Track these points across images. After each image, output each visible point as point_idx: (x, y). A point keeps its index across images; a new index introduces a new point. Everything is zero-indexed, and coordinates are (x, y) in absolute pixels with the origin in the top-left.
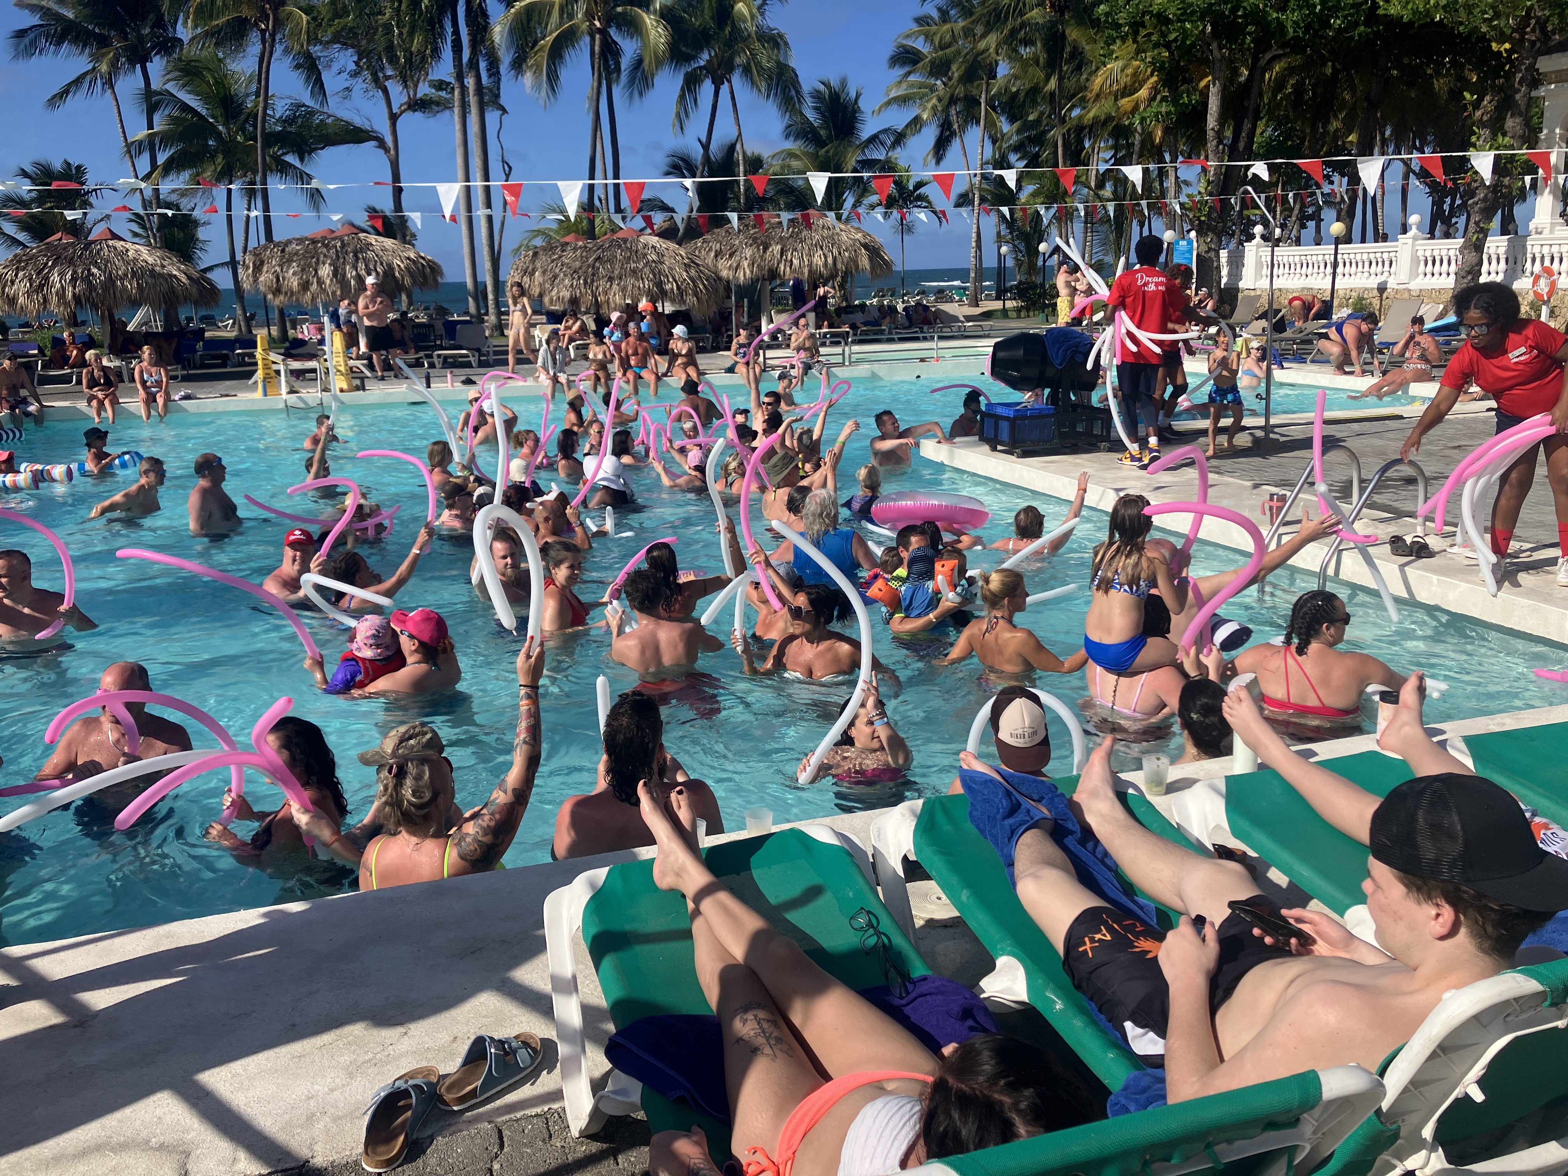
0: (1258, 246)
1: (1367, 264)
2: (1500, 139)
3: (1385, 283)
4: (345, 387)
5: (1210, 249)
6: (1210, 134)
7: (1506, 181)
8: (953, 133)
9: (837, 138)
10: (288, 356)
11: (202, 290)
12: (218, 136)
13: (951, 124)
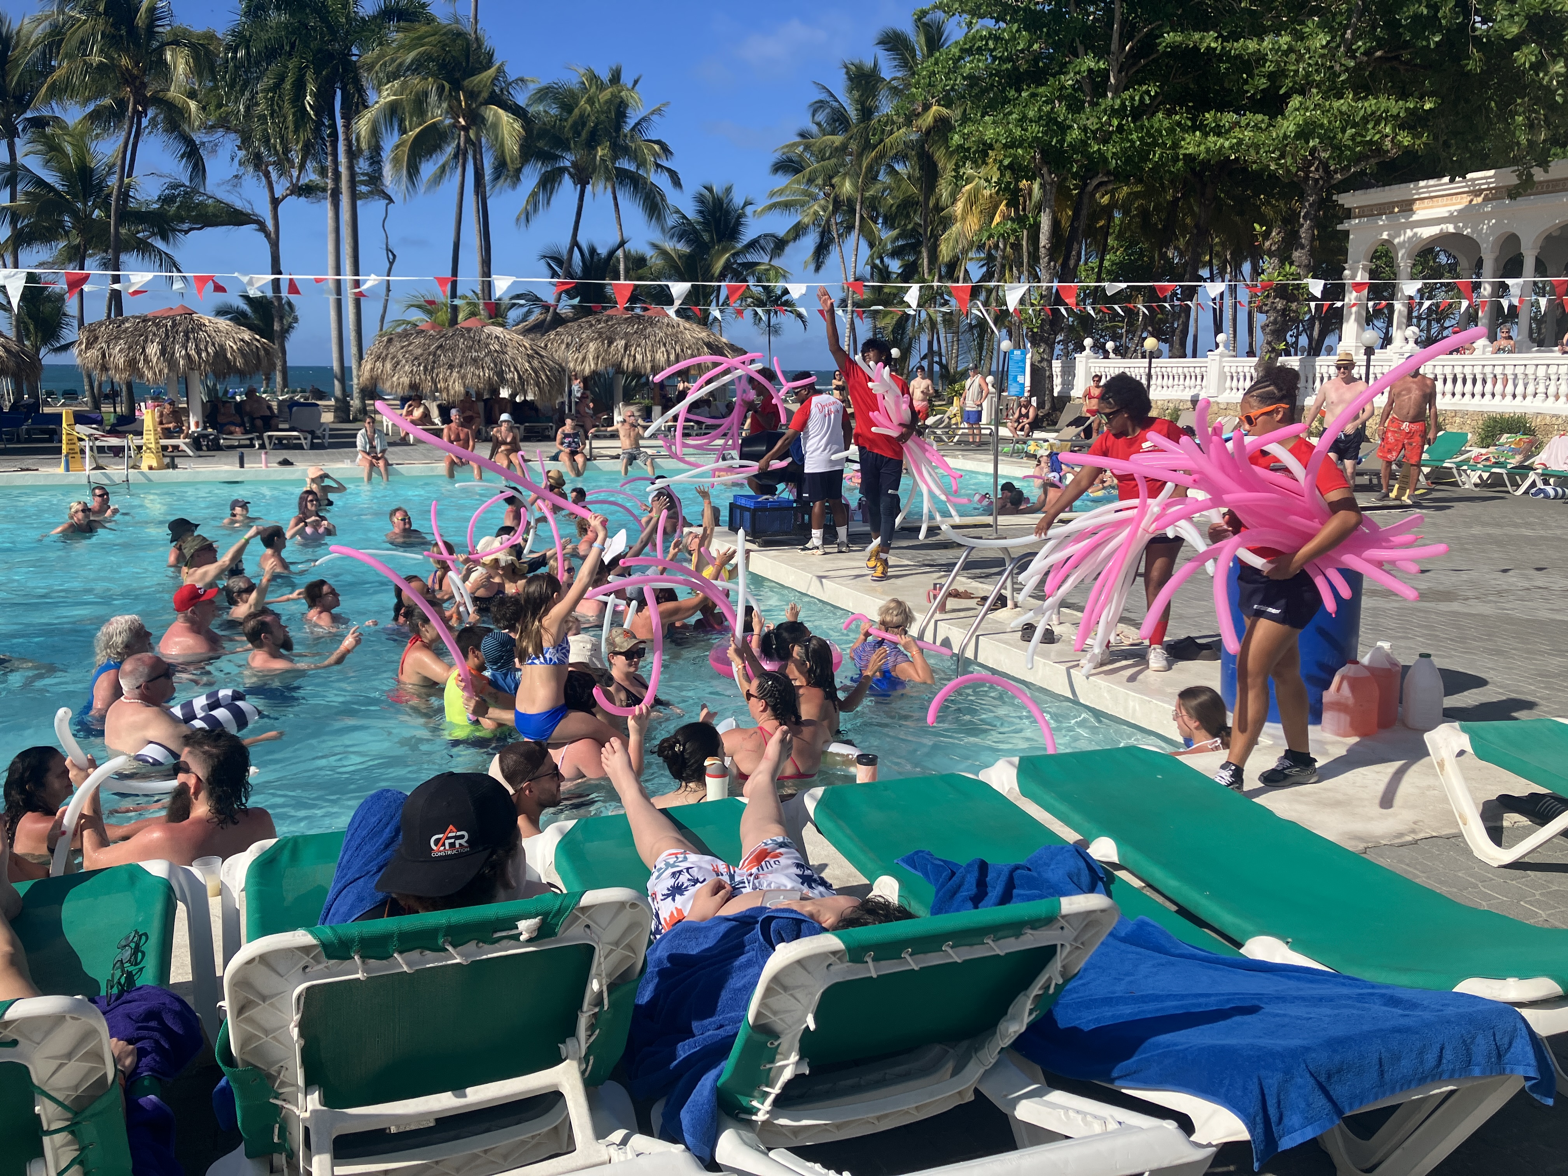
0: (1088, 358)
1: (1182, 378)
2: (1287, 267)
3: (1197, 395)
4: (155, 464)
5: (1042, 360)
6: (1042, 251)
7: (1294, 306)
8: (831, 240)
9: (719, 241)
10: (113, 432)
11: (20, 363)
12: (74, 213)
13: (829, 232)
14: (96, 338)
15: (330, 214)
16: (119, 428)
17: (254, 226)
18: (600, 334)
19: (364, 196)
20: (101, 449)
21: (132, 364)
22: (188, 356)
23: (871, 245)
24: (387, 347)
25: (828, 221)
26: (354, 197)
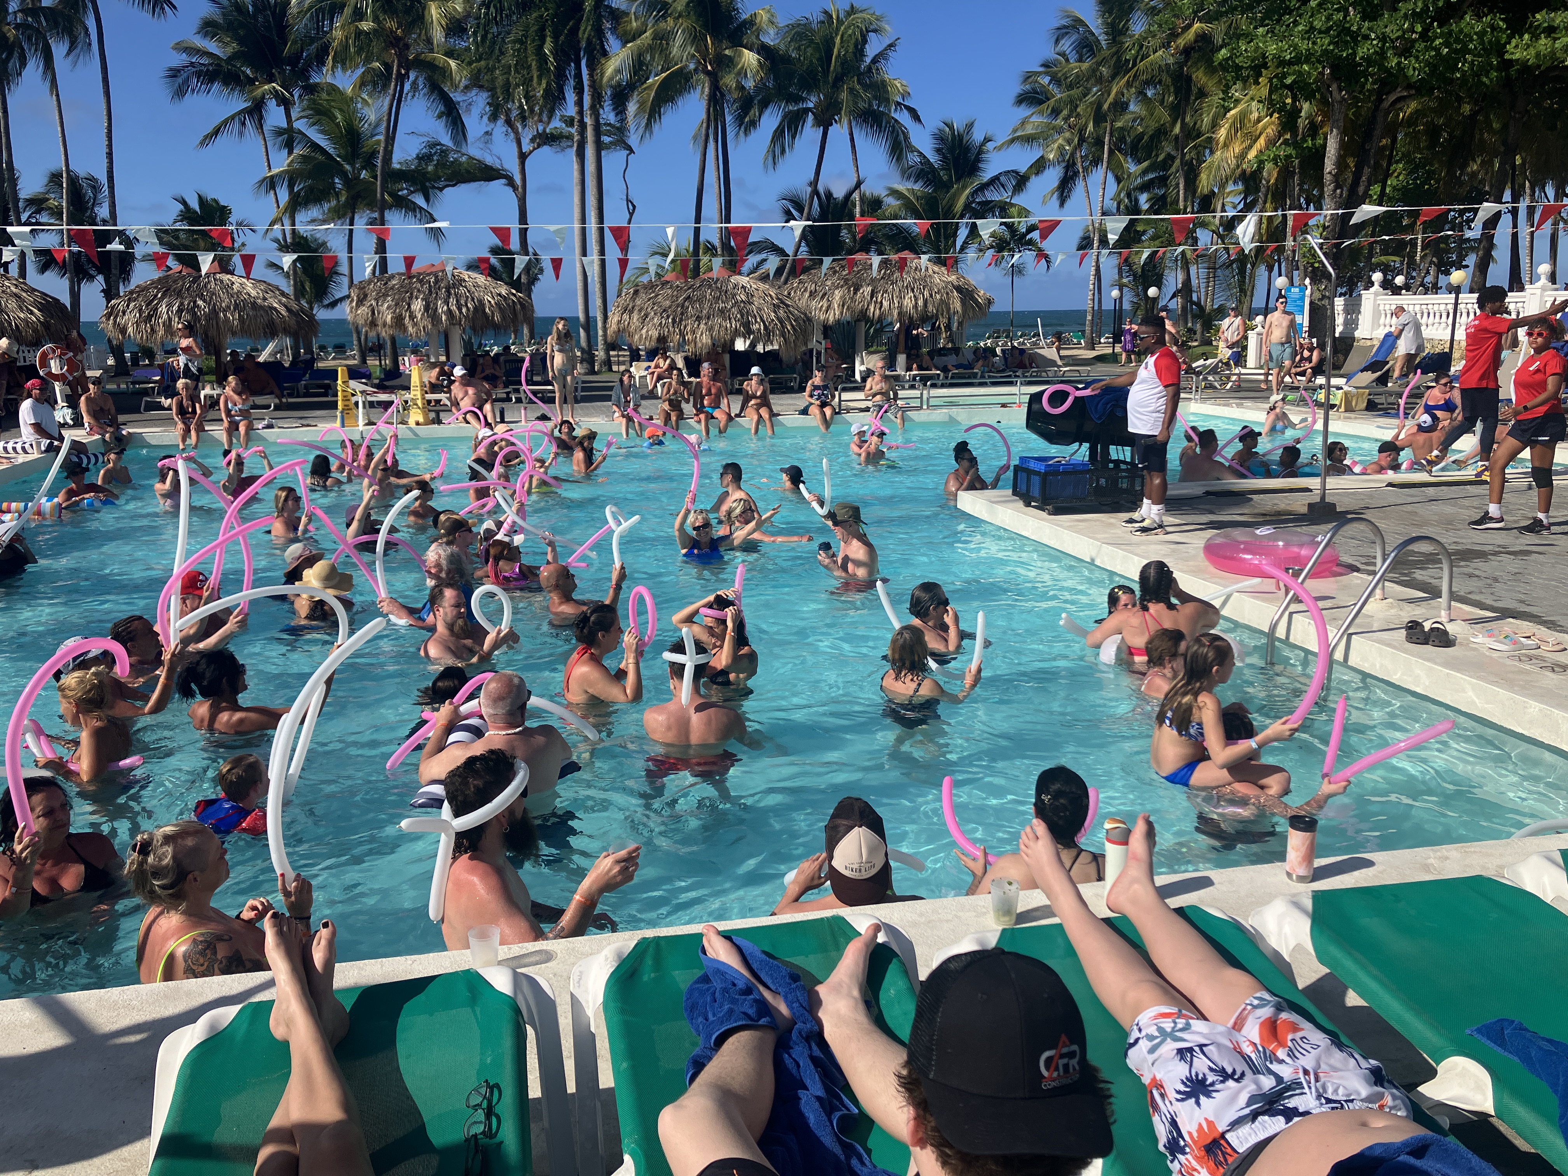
0: (1376, 294)
4: (421, 420)
5: (1324, 297)
6: (1327, 178)
8: (1076, 174)
9: (958, 180)
10: (381, 387)
11: (300, 322)
12: (343, 174)
13: (1074, 164)
14: (366, 296)
15: (576, 166)
16: (387, 383)
17: (503, 181)
18: (846, 281)
19: (608, 147)
20: (372, 405)
21: (399, 321)
22: (450, 312)
23: (1119, 180)
24: (633, 299)
25: (1073, 154)
26: (600, 147)
